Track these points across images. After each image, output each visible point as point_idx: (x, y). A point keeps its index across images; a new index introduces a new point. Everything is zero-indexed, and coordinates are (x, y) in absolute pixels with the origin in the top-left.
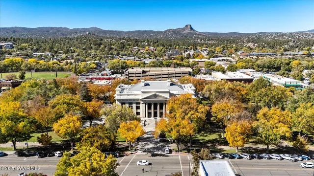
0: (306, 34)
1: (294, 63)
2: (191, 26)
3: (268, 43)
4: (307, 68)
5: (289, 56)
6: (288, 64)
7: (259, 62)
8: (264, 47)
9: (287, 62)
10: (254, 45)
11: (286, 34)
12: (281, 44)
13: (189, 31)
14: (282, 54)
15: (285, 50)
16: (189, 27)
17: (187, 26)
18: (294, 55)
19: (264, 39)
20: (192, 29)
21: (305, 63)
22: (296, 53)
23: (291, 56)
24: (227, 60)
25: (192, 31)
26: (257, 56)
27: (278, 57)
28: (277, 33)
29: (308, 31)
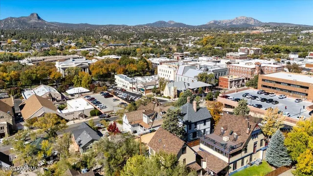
0: (145, 28)
1: (138, 50)
2: (37, 15)
3: (119, 36)
4: (144, 53)
5: (134, 46)
6: (135, 51)
7: (117, 50)
8: (116, 39)
9: (134, 49)
10: (109, 38)
11: (130, 27)
12: (128, 36)
13: (36, 21)
14: (130, 45)
15: (132, 42)
16: (35, 15)
17: (32, 14)
18: (137, 45)
19: (114, 31)
20: (39, 18)
21: (143, 50)
22: (138, 44)
23: (136, 46)
24: (94, 50)
25: (40, 21)
26: (115, 46)
27: (128, 46)
28: (123, 26)
29: (146, 25)
